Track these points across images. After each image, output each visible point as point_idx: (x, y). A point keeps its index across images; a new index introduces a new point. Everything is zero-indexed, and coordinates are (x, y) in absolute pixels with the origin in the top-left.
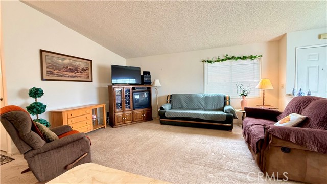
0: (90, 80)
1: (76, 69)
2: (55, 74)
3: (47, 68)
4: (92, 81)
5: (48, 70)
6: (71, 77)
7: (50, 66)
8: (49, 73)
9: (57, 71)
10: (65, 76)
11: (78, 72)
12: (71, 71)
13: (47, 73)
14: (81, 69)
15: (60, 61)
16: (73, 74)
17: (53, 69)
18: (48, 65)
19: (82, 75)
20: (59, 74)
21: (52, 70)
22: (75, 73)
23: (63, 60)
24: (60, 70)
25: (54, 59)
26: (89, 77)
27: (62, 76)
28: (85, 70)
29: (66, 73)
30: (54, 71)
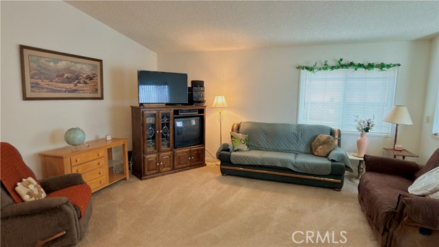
0: (99, 95)
1: (77, 78)
2: (43, 88)
3: (32, 77)
4: (102, 98)
5: (33, 81)
6: (69, 92)
7: (34, 74)
8: (35, 86)
9: (47, 82)
10: (60, 91)
11: (79, 82)
12: (69, 80)
13: (32, 87)
14: (84, 76)
15: (52, 64)
16: (71, 86)
17: (40, 78)
18: (32, 72)
19: (88, 88)
20: (50, 87)
21: (39, 81)
22: (76, 85)
23: (56, 61)
24: (51, 81)
25: (43, 60)
26: (97, 90)
27: (54, 91)
28: (91, 79)
29: (61, 85)
30: (41, 83)
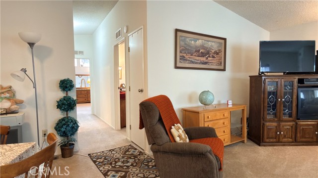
0: (222, 67)
1: (208, 53)
2: (187, 60)
3: (181, 52)
4: (224, 70)
5: (181, 54)
6: (202, 64)
7: (183, 50)
8: (182, 58)
9: (189, 55)
10: (196, 63)
11: (210, 57)
12: (203, 55)
13: (180, 59)
14: (213, 51)
15: (193, 42)
16: (204, 59)
17: (185, 53)
18: (181, 49)
19: (215, 61)
20: (191, 59)
21: (184, 55)
22: (207, 59)
23: (196, 40)
24: (192, 55)
25: (188, 40)
26: (221, 63)
27: (193, 63)
28: (217, 54)
29: (197, 58)
30: (186, 57)
